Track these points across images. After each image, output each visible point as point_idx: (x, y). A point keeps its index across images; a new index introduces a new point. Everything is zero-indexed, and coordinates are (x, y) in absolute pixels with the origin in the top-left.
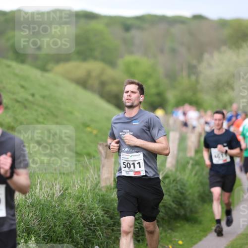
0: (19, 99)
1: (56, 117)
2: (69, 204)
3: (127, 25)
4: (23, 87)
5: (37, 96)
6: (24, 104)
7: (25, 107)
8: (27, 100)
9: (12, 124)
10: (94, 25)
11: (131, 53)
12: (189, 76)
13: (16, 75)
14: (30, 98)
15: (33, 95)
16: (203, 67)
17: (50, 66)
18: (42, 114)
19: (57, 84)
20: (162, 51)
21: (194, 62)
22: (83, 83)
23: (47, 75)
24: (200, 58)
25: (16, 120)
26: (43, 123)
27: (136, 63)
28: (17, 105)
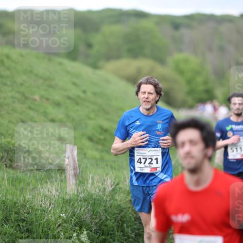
0: (71, 96)
1: (107, 113)
2: (121, 199)
3: (176, 23)
4: (74, 84)
5: (89, 94)
6: (76, 101)
7: (77, 104)
8: (79, 97)
11: (180, 51)
13: (68, 72)
17: (101, 63)
18: (94, 111)
19: (108, 82)
20: (210, 49)
23: (98, 72)
25: (68, 116)
26: (94, 119)
27: (186, 61)
28: (68, 101)
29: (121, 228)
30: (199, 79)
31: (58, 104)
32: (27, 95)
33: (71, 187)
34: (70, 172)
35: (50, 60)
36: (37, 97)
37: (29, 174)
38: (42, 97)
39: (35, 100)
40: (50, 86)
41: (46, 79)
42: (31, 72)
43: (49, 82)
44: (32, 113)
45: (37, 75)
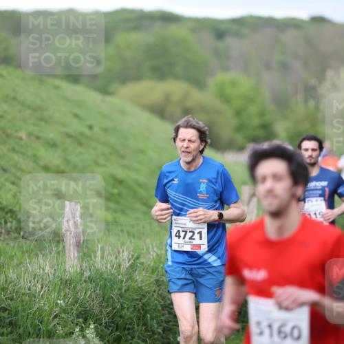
0: (72, 133)
1: (123, 157)
2: (142, 278)
3: (219, 30)
4: (76, 116)
5: (96, 129)
6: (78, 140)
7: (80, 144)
8: (82, 134)
9: (62, 167)
10: (174, 30)
11: (226, 69)
12: (306, 101)
13: (67, 99)
14: (87, 132)
15: (90, 127)
16: (324, 89)
17: (113, 87)
18: (103, 154)
19: (123, 112)
20: (268, 66)
21: (313, 82)
22: (160, 111)
23: (109, 99)
24: (321, 76)
25: (67, 161)
26: (104, 166)
27: (234, 83)
28: (68, 141)
29: (142, 319)
30: (253, 109)
31: (53, 145)
32: (9, 131)
33: (72, 262)
34: (70, 241)
35: (41, 82)
36: (23, 134)
37: (12, 244)
38: (30, 134)
39: (21, 139)
40: (42, 119)
41: (35, 109)
42: (14, 99)
43: (40, 114)
44: (16, 157)
45: (23, 104)
